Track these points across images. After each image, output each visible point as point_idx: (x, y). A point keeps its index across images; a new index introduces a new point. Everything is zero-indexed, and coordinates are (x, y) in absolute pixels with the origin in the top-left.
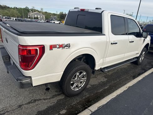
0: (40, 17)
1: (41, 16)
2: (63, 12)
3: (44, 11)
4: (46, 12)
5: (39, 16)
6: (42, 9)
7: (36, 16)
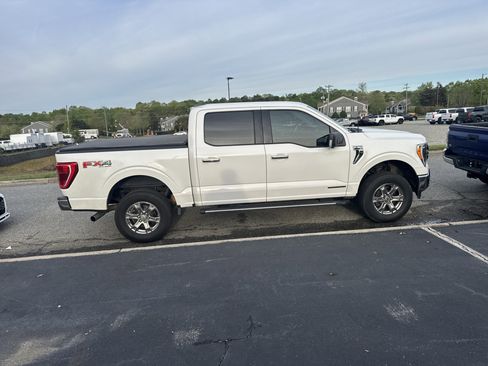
0: (353, 109)
1: (356, 108)
2: (430, 84)
3: (369, 90)
4: (377, 92)
5: (348, 109)
6: (362, 86)
7: (339, 109)
